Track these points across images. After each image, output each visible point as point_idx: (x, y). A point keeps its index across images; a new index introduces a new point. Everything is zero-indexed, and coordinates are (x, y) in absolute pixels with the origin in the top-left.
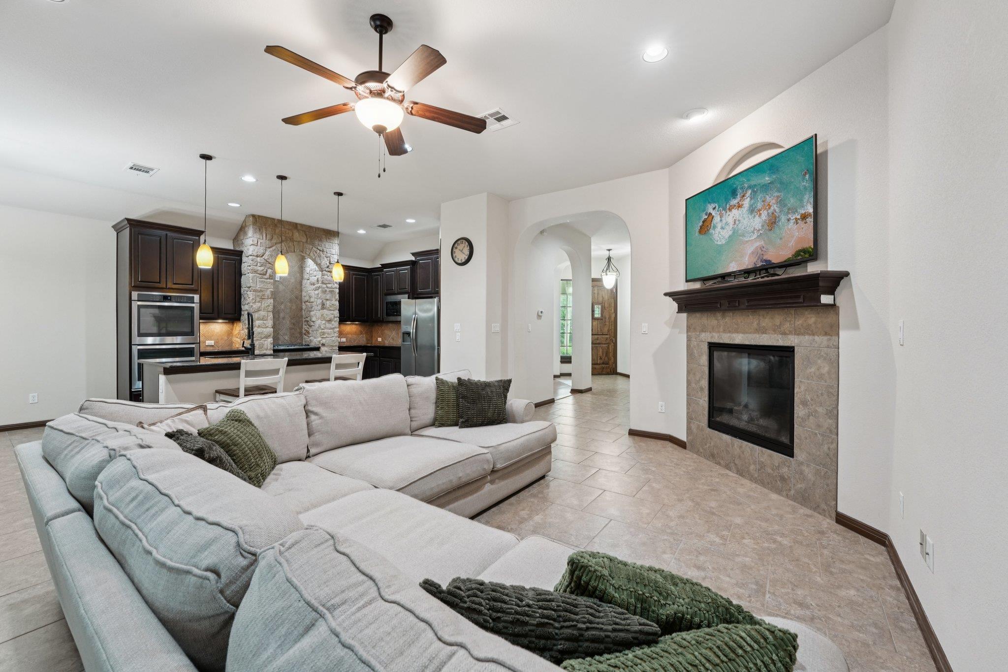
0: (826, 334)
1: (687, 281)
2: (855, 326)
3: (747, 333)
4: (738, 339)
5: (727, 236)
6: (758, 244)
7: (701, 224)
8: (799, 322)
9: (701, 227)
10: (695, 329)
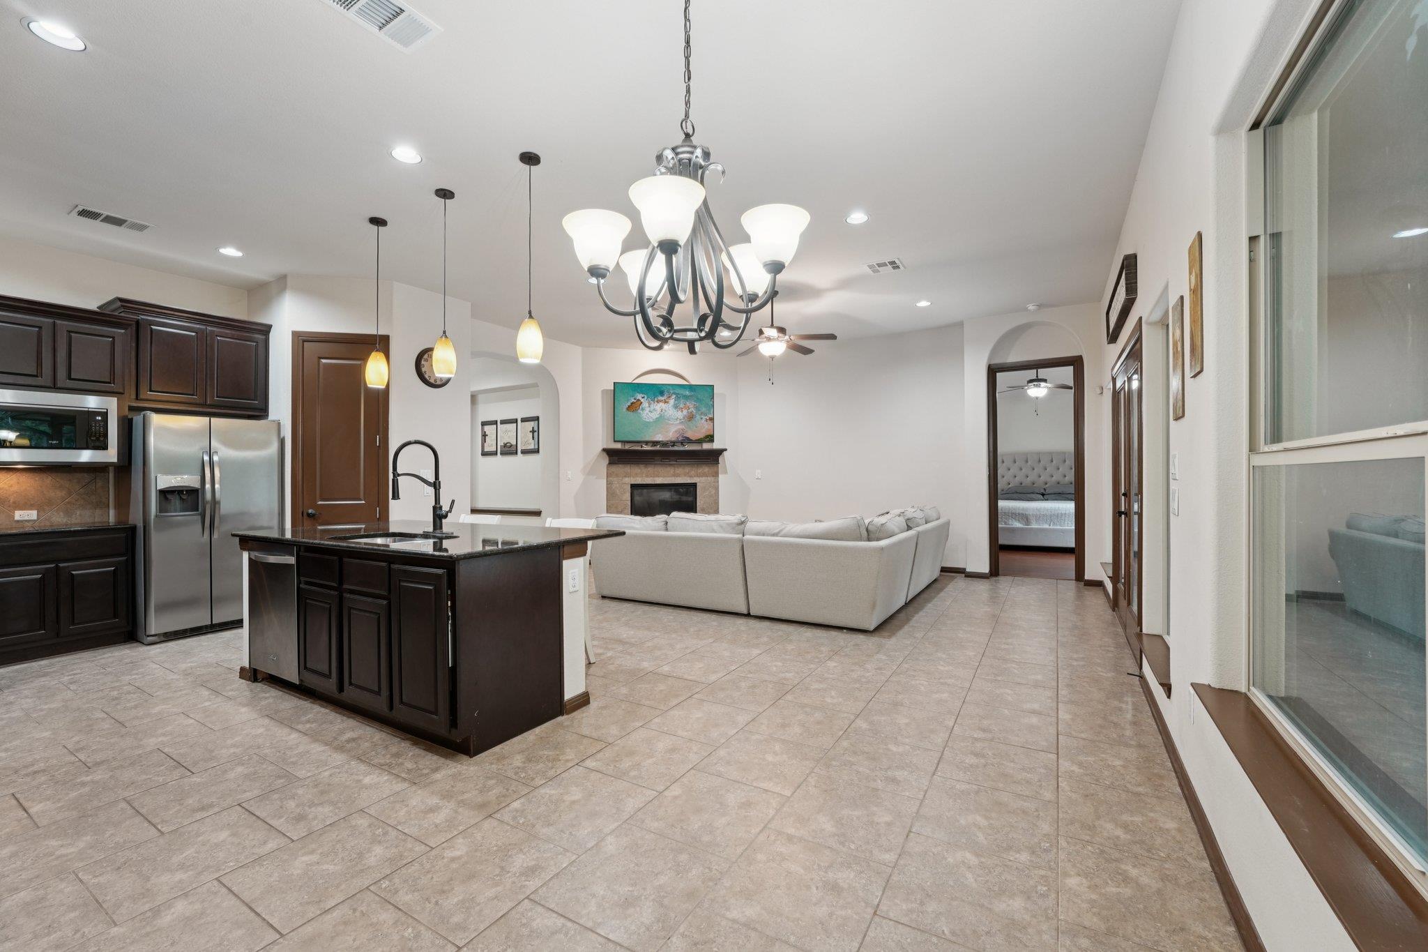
0: (713, 476)
1: (615, 441)
2: (726, 472)
3: (665, 477)
4: (659, 481)
5: (655, 418)
6: (680, 427)
7: (629, 404)
8: (700, 470)
9: (629, 407)
10: (617, 475)
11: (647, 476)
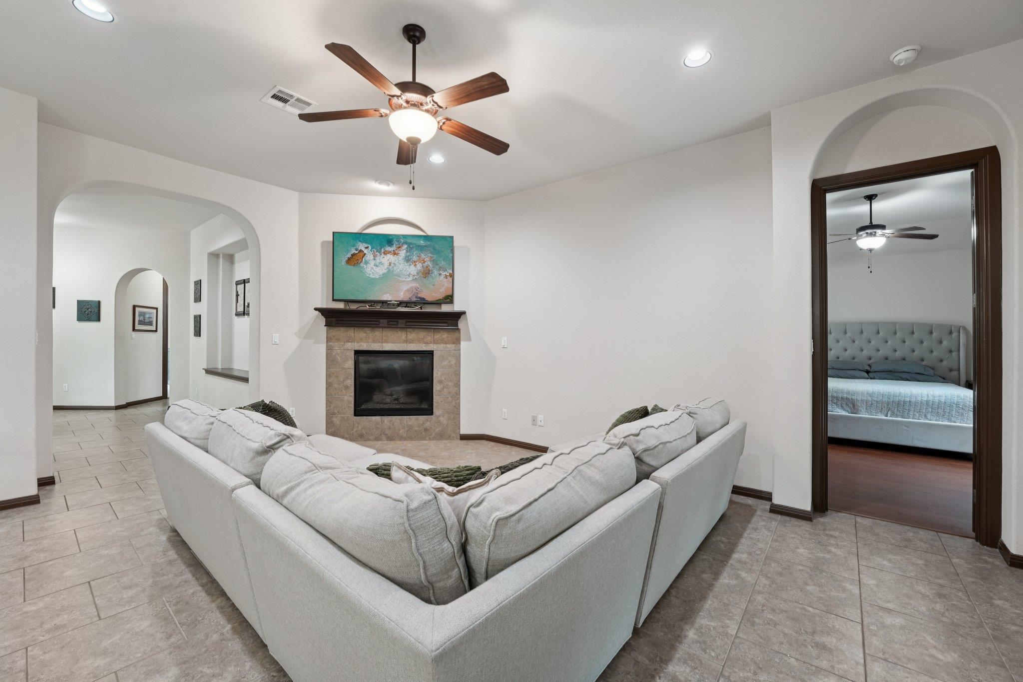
0: (454, 343)
1: (334, 300)
2: (469, 339)
3: (396, 343)
4: (388, 347)
5: (381, 273)
6: (414, 285)
7: (349, 255)
8: (438, 336)
9: (349, 259)
10: (338, 340)
11: (374, 342)
